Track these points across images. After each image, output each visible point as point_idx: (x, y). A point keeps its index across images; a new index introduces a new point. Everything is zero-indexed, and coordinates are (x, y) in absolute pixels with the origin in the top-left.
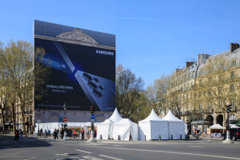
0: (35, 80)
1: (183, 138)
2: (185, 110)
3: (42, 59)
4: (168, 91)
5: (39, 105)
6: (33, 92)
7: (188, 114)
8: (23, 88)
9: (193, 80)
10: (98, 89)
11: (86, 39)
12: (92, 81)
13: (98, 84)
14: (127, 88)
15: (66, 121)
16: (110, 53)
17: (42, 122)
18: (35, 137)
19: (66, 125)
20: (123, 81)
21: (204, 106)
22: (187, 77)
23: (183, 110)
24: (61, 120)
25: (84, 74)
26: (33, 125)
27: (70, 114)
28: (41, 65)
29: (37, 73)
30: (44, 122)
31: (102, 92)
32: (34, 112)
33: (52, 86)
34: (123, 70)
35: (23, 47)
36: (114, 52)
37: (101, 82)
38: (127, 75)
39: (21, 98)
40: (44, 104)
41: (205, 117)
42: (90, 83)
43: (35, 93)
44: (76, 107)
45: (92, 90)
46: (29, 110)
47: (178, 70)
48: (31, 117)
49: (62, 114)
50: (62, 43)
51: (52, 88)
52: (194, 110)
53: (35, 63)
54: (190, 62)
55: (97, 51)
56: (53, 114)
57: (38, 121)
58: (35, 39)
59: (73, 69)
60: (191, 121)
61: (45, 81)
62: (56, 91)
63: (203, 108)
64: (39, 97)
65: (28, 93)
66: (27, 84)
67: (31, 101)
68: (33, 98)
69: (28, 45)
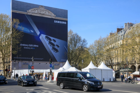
0: (12, 41)
1: (111, 81)
2: (116, 61)
3: (17, 26)
4: (104, 48)
5: (15, 58)
6: (11, 49)
7: (118, 64)
8: (4, 46)
9: (121, 41)
10: (56, 47)
11: (47, 13)
12: (51, 41)
13: (55, 44)
14: (75, 46)
15: (33, 68)
16: (64, 23)
17: (17, 69)
18: (12, 79)
19: (34, 72)
20: (73, 42)
21: (129, 59)
22: (118, 39)
23: (115, 61)
24: (30, 68)
25: (46, 36)
26: (11, 71)
27: (36, 63)
28: (16, 30)
29: (14, 36)
30: (18, 69)
31: (58, 49)
32: (11, 63)
33: (24, 45)
34: (73, 34)
35: (4, 18)
36: (67, 21)
37: (58, 42)
38: (76, 37)
39: (2, 53)
40: (19, 57)
41: (130, 66)
42: (50, 43)
43: (12, 49)
44: (40, 59)
45: (51, 48)
46: (8, 61)
47: (111, 34)
48: (9, 66)
49: (31, 64)
50: (31, 16)
51: (24, 46)
52: (123, 62)
53: (12, 29)
54: (120, 28)
55: (55, 21)
56: (24, 64)
57: (14, 69)
58: (12, 12)
59: (38, 33)
60: (120, 69)
61: (19, 41)
62: (27, 48)
63: (128, 60)
64: (15, 52)
65: (7, 50)
66: (6, 43)
67: (9, 54)
68: (11, 53)
69: (7, 17)
